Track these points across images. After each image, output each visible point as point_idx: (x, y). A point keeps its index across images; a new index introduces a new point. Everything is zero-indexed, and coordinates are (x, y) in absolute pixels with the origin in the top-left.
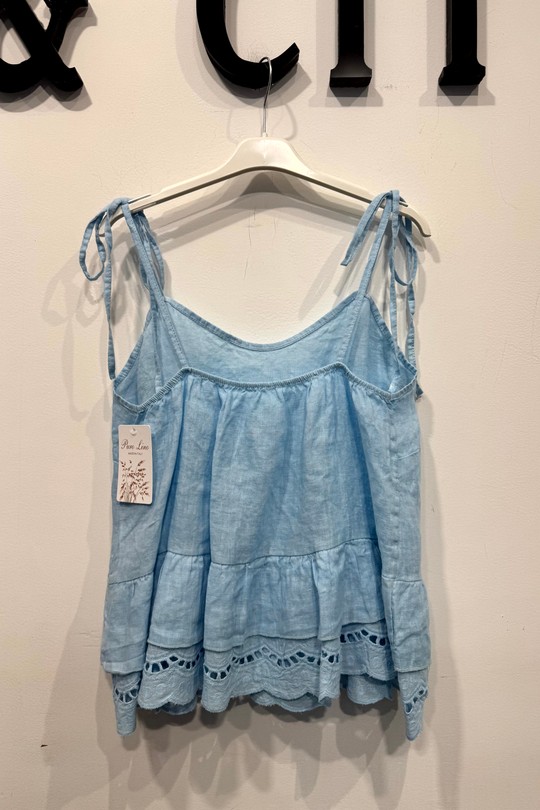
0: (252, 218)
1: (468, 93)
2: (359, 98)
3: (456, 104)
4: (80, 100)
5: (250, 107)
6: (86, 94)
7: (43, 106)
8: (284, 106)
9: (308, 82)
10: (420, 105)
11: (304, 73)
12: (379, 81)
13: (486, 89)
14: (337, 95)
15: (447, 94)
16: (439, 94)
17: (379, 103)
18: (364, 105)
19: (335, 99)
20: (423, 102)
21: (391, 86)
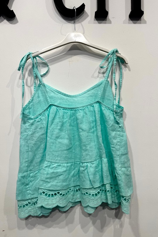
0: (70, 59)
1: (138, 20)
2: (104, 21)
3: (134, 23)
4: (14, 21)
5: (69, 23)
6: (17, 19)
7: (2, 23)
8: (80, 24)
9: (88, 16)
10: (123, 23)
11: (86, 13)
12: (110, 16)
13: (144, 19)
14: (97, 20)
15: (132, 20)
16: (129, 20)
17: (110, 23)
18: (106, 23)
19: (96, 21)
20: (124, 23)
21: (114, 18)
